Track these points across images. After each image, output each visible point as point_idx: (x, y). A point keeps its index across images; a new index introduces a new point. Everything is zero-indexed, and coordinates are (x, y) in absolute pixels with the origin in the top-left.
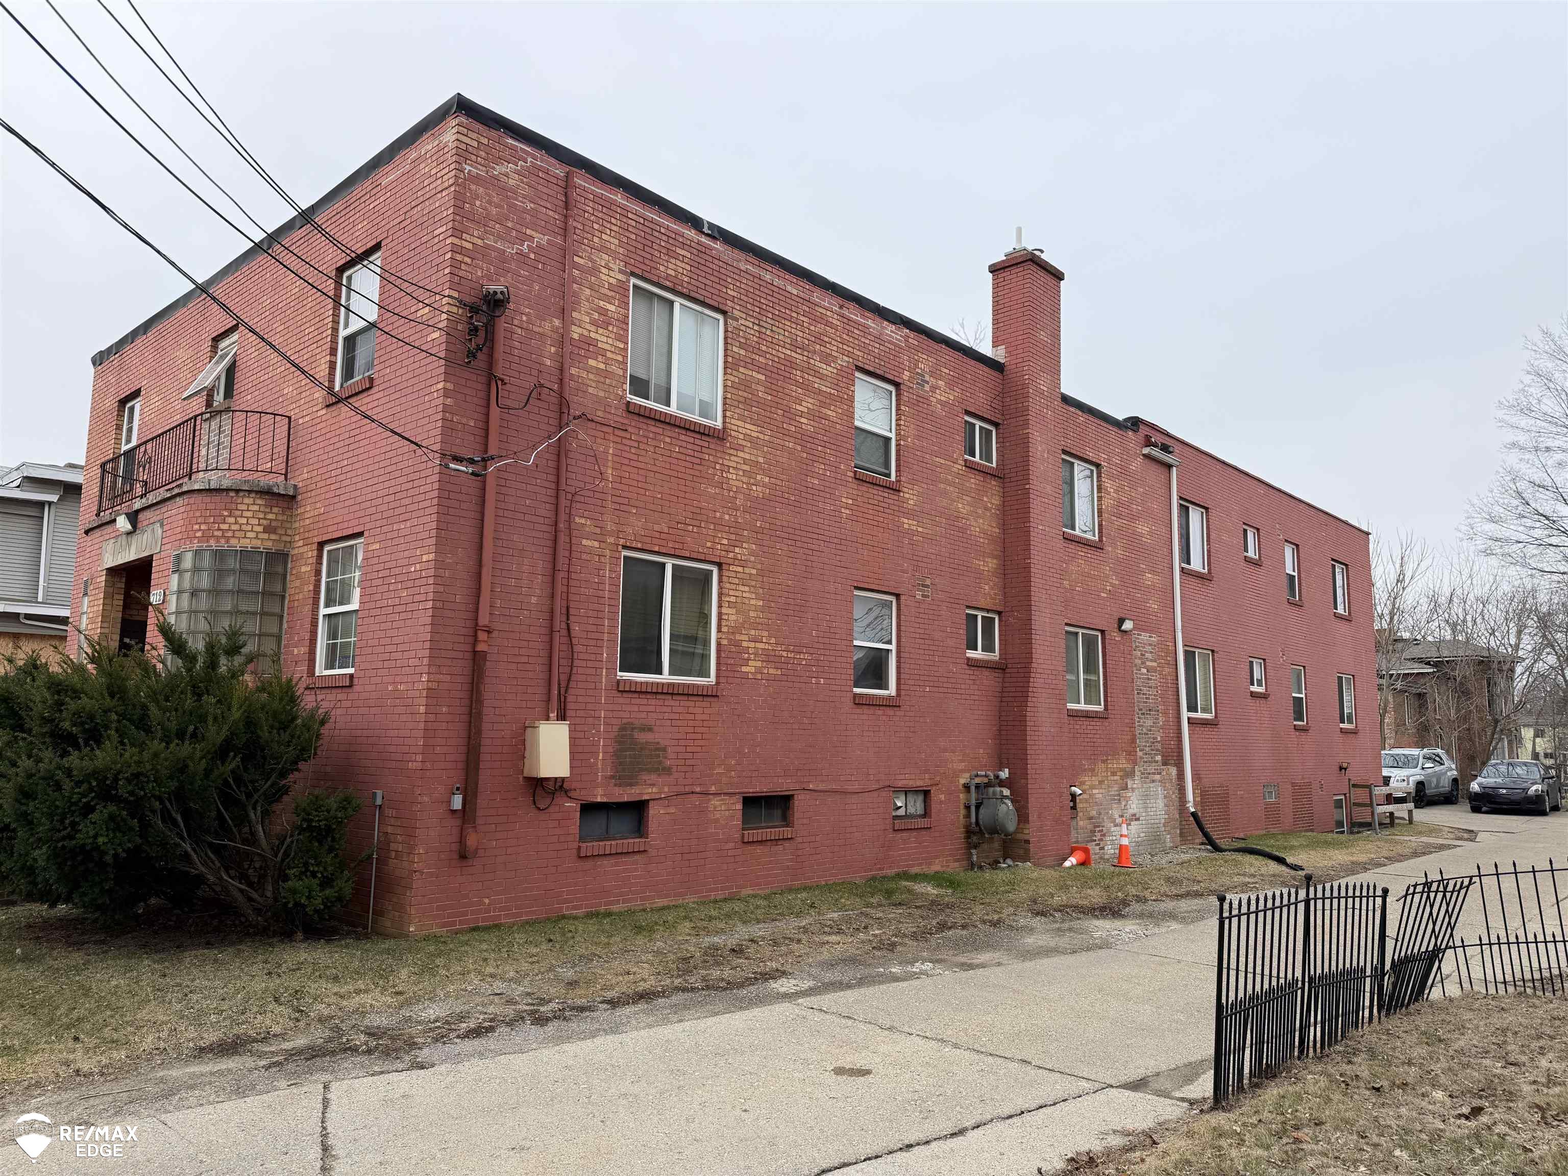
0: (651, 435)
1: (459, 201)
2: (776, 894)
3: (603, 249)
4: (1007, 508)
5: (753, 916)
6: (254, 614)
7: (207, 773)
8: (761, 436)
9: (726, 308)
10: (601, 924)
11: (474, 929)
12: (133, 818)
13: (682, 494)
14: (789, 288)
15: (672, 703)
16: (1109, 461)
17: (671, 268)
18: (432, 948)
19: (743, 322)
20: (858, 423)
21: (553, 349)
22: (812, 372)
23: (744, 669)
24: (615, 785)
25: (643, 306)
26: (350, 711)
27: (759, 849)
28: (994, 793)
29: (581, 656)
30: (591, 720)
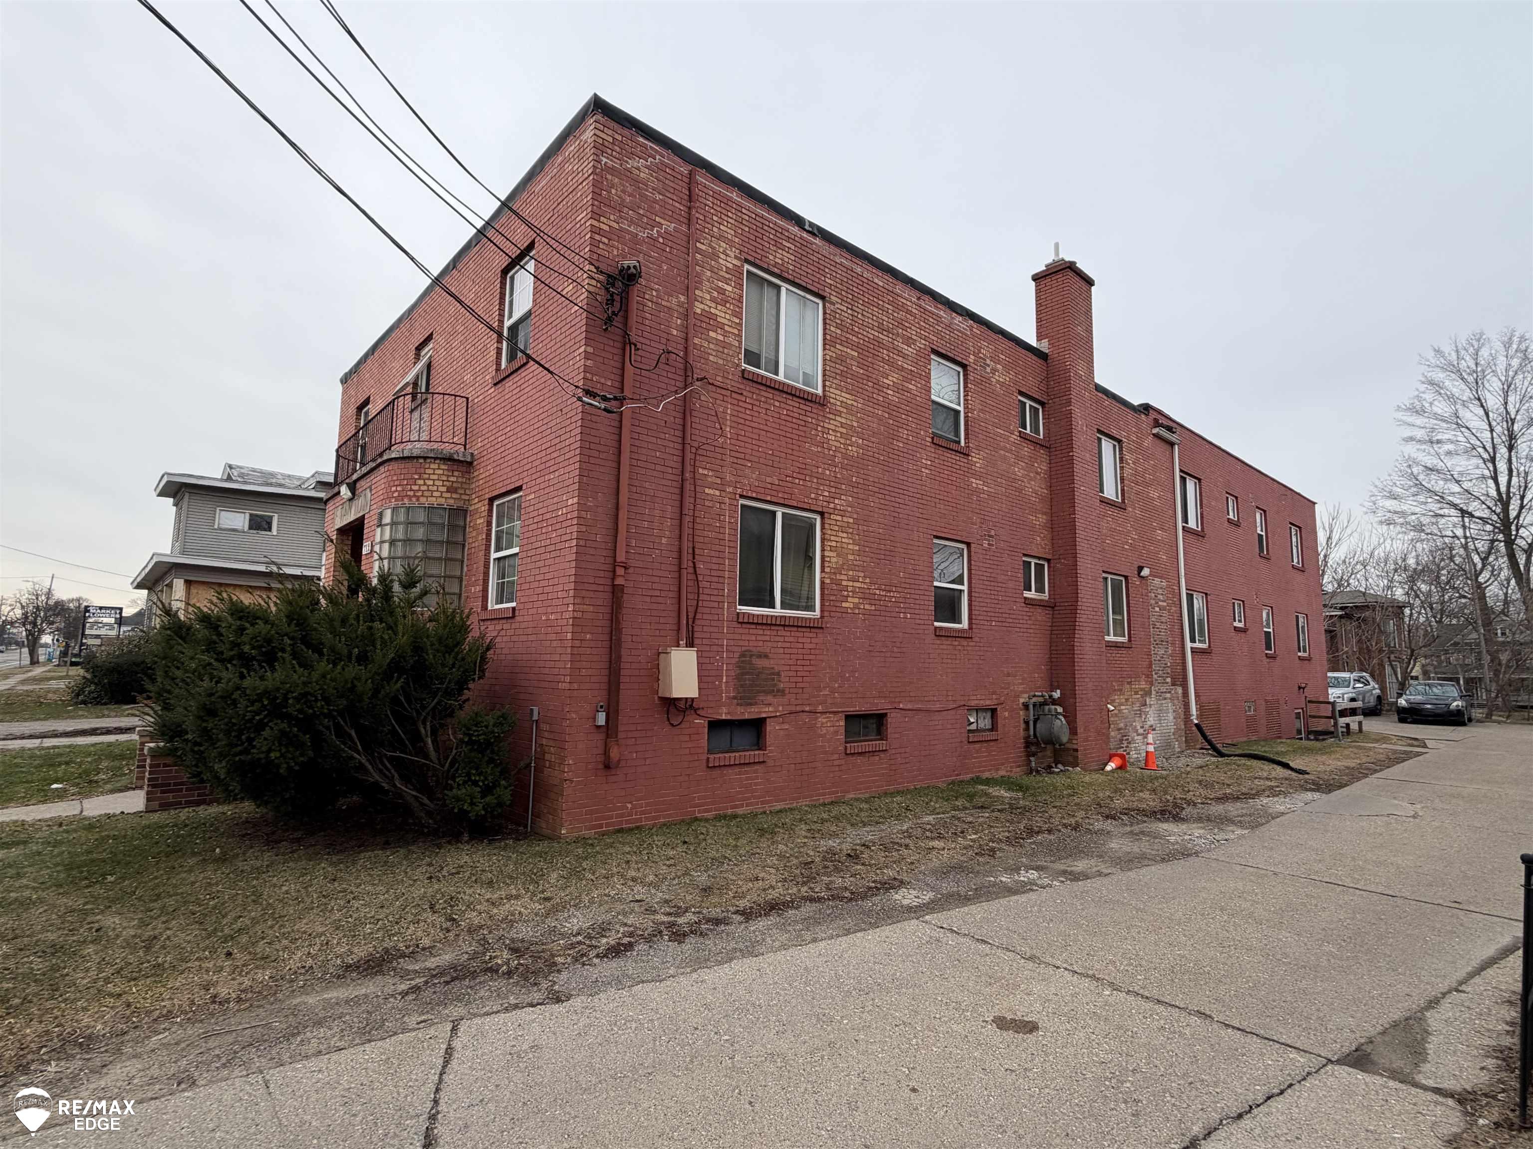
0: (763, 399)
1: (597, 189)
2: (874, 797)
3: (720, 238)
4: (1053, 473)
5: (858, 819)
6: (440, 559)
7: (376, 691)
8: (855, 404)
9: (826, 294)
10: (728, 826)
11: (620, 831)
12: (305, 734)
13: (790, 451)
14: (876, 280)
15: (784, 633)
16: (1128, 438)
17: (779, 257)
18: (580, 851)
19: (839, 306)
20: (933, 397)
21: (679, 321)
22: (896, 352)
23: (844, 605)
24: (738, 704)
25: (754, 289)
26: (513, 638)
27: (859, 760)
28: (1050, 710)
29: (706, 591)
30: (715, 648)
